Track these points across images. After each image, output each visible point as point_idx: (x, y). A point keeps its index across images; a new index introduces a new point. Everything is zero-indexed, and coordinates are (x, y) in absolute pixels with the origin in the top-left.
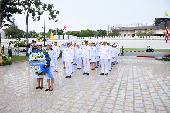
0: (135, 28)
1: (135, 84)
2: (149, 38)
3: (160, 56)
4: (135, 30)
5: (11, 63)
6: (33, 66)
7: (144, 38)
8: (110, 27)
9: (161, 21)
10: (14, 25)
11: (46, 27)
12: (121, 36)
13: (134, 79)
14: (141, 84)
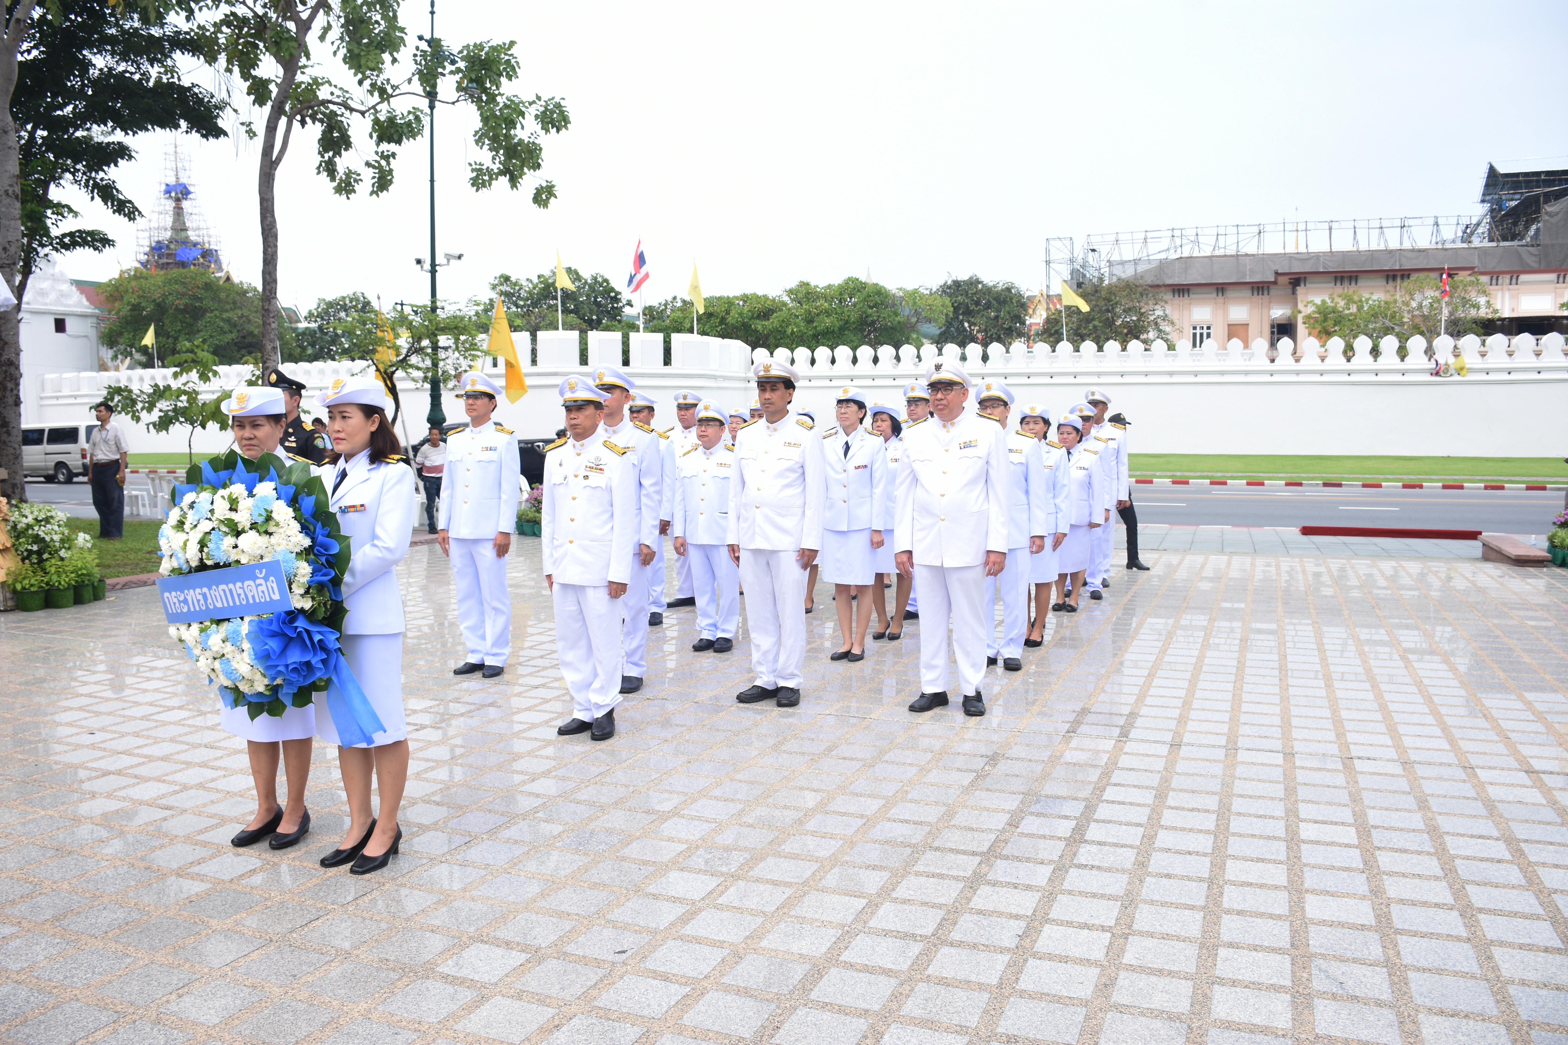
0: (1297, 268)
1: (1238, 805)
2: (1429, 352)
3: (1528, 527)
4: (1296, 281)
5: (88, 593)
6: (195, 627)
7: (1375, 352)
8: (1060, 253)
9: (1549, 198)
10: (186, 242)
11: (449, 257)
12: (1160, 332)
13: (1242, 756)
14: (1305, 811)
